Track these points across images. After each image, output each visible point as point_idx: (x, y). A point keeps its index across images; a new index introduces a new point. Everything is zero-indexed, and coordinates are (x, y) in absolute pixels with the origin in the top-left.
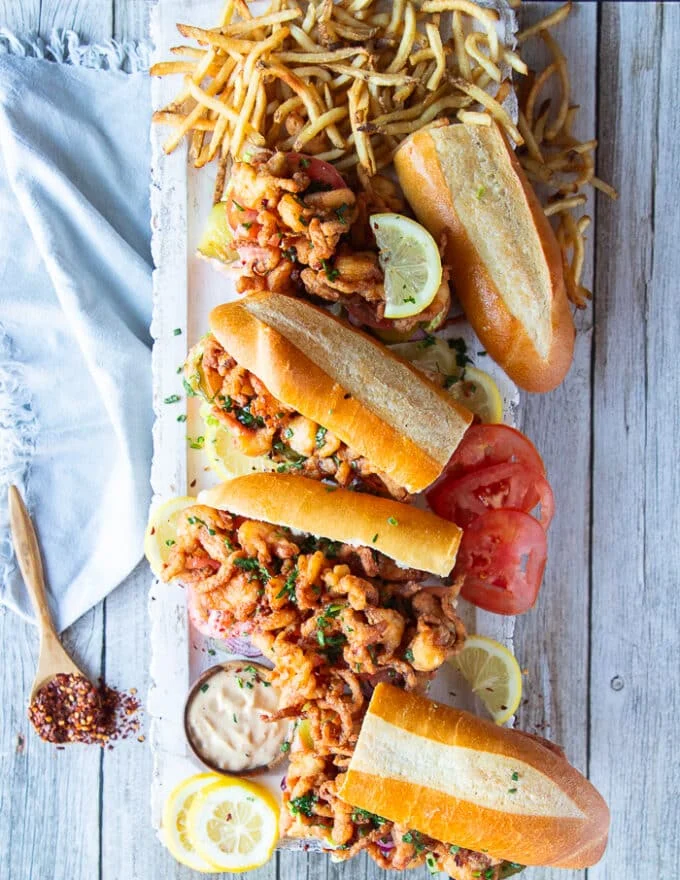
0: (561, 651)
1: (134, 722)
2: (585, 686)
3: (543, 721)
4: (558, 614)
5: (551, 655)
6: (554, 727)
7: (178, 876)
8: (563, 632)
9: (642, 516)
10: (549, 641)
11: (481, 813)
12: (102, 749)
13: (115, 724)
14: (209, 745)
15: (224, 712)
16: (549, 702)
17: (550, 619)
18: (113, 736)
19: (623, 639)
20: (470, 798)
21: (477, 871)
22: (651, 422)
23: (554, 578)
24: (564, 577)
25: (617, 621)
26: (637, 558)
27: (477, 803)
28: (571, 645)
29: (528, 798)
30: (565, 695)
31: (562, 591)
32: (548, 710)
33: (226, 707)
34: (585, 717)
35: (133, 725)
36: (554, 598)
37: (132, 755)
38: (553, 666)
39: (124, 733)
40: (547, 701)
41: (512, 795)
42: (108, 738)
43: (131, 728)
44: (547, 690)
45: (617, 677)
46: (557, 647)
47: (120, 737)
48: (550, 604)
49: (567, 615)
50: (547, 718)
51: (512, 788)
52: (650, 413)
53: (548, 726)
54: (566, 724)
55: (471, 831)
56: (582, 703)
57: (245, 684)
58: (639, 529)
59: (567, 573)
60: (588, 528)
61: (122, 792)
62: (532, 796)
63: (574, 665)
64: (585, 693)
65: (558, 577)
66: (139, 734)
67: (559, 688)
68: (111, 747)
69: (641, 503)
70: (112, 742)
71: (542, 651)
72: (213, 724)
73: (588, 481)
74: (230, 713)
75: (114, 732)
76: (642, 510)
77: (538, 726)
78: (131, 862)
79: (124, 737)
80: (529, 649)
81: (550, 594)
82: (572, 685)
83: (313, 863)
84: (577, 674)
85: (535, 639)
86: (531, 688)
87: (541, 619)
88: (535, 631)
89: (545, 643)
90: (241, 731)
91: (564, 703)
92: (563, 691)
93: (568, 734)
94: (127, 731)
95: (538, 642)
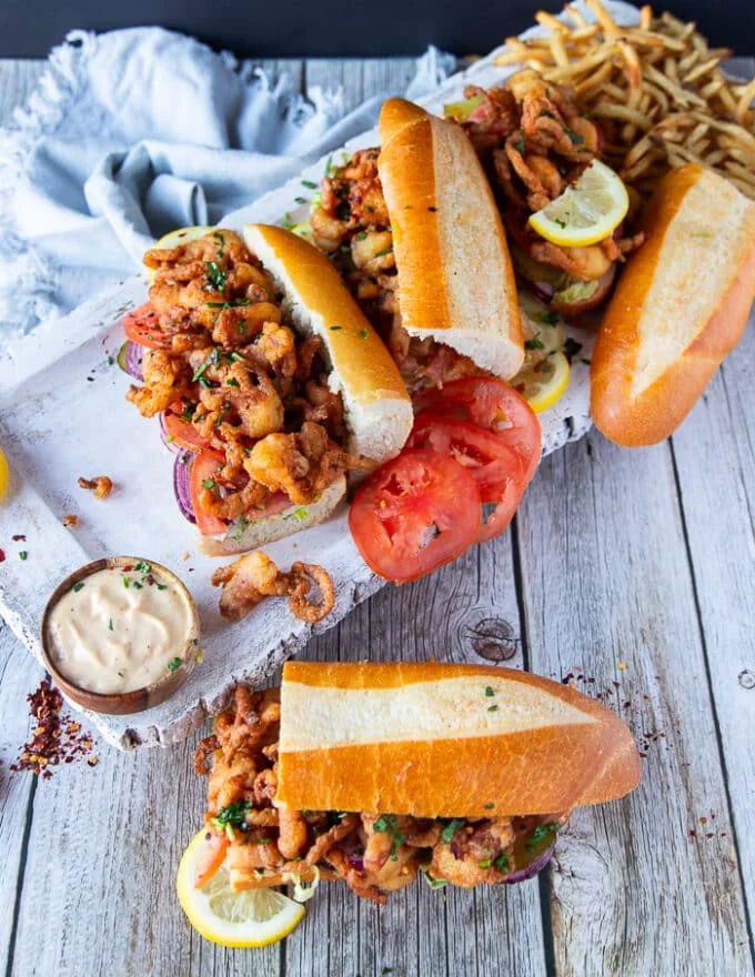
0: (665, 641)
1: (85, 739)
2: (705, 684)
3: (655, 730)
4: (654, 596)
5: (652, 644)
6: (671, 738)
7: (129, 964)
8: (665, 617)
9: (740, 485)
10: (647, 628)
11: (464, 747)
12: (35, 777)
13: (58, 742)
14: (71, 657)
15: (98, 617)
16: (658, 704)
17: (644, 604)
18: (52, 760)
19: (744, 625)
20: (444, 734)
21: (484, 860)
22: (732, 393)
23: (642, 555)
24: (656, 554)
25: (733, 605)
26: (744, 531)
27: (455, 736)
28: (676, 633)
29: (515, 712)
30: (678, 695)
31: (655, 570)
32: (659, 716)
33: (102, 610)
34: (711, 724)
35: (83, 745)
36: (645, 577)
37: (77, 785)
38: (657, 659)
39: (68, 754)
40: (656, 703)
41: (495, 713)
42: (45, 760)
43: (80, 748)
44: (654, 690)
45: (745, 672)
46: (659, 636)
47: (62, 761)
48: (642, 585)
49: (665, 598)
50: (660, 726)
51: (490, 706)
52: (728, 383)
53: (663, 735)
54: (687, 733)
55: (461, 777)
56: (704, 706)
57: (131, 584)
58: (739, 500)
59: (659, 550)
60: (676, 499)
61: (57, 837)
62: (519, 708)
63: (686, 658)
64: (707, 692)
65: (647, 553)
66: (91, 757)
67: (670, 685)
68: (48, 775)
69: (737, 472)
70: (50, 768)
71: (640, 640)
72: (81, 632)
73: (669, 452)
74: (105, 619)
75: (55, 752)
76: (739, 480)
77: (648, 736)
78: (60, 943)
79: (69, 760)
80: (622, 640)
81: (641, 573)
82: (687, 683)
83: (337, 939)
84: (691, 669)
85: (629, 627)
86: (632, 686)
87: (633, 603)
88: (628, 617)
89: (642, 631)
90: (116, 641)
91: (680, 705)
92: (676, 691)
93: (692, 746)
94: (74, 752)
95: (633, 630)
